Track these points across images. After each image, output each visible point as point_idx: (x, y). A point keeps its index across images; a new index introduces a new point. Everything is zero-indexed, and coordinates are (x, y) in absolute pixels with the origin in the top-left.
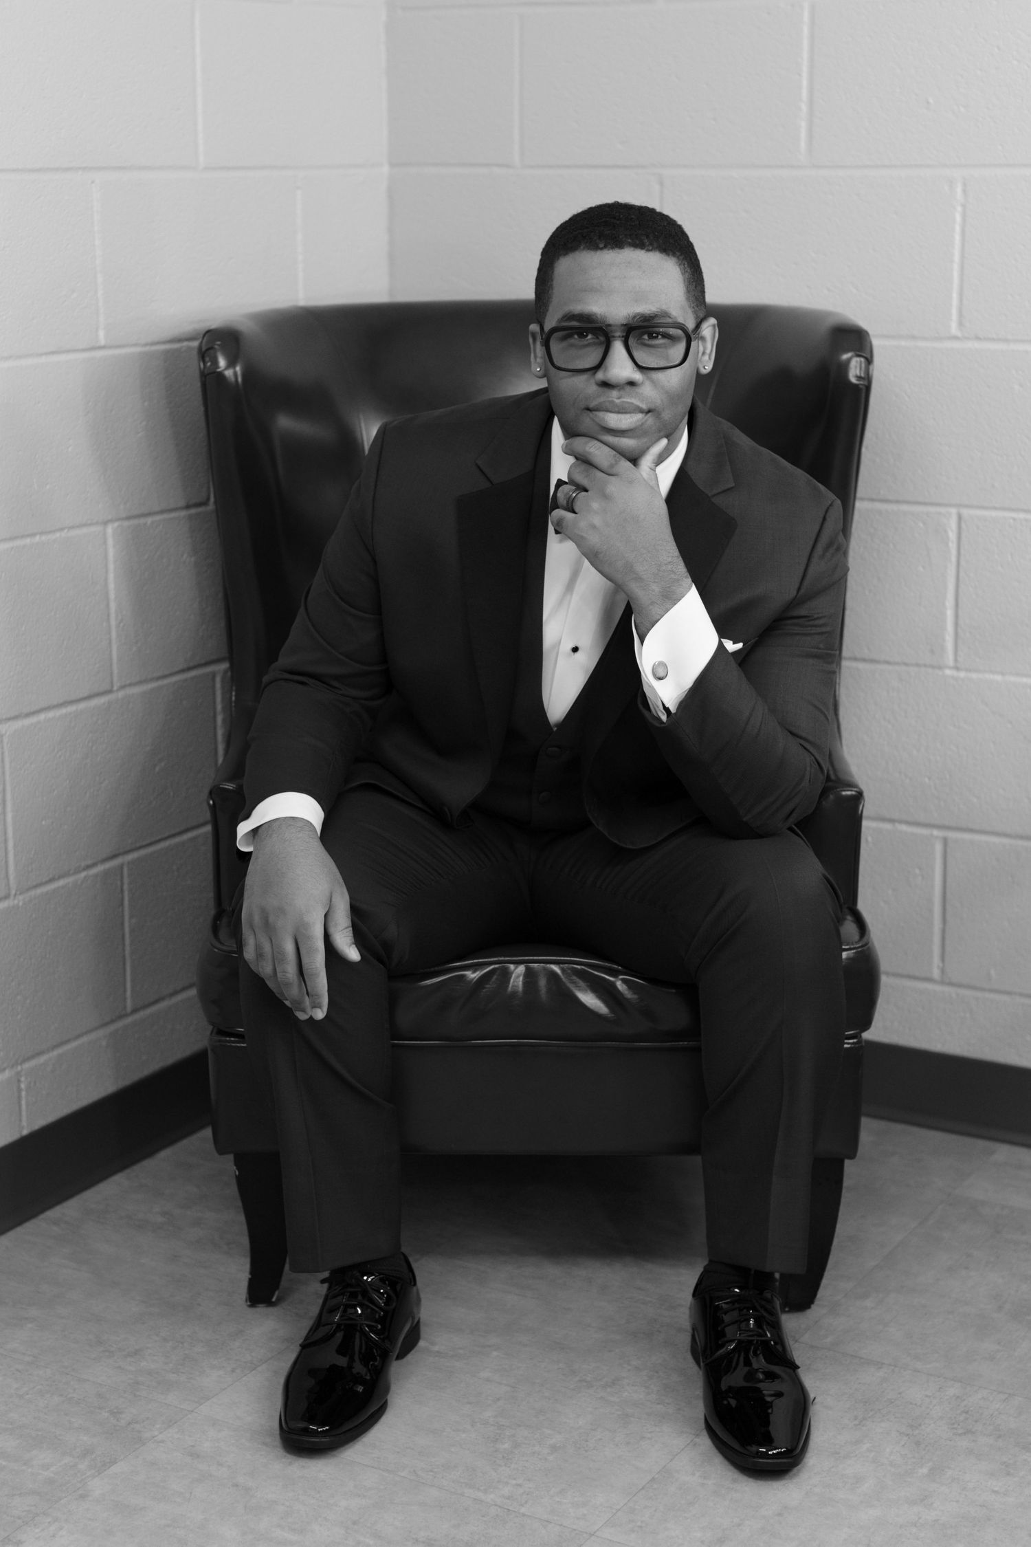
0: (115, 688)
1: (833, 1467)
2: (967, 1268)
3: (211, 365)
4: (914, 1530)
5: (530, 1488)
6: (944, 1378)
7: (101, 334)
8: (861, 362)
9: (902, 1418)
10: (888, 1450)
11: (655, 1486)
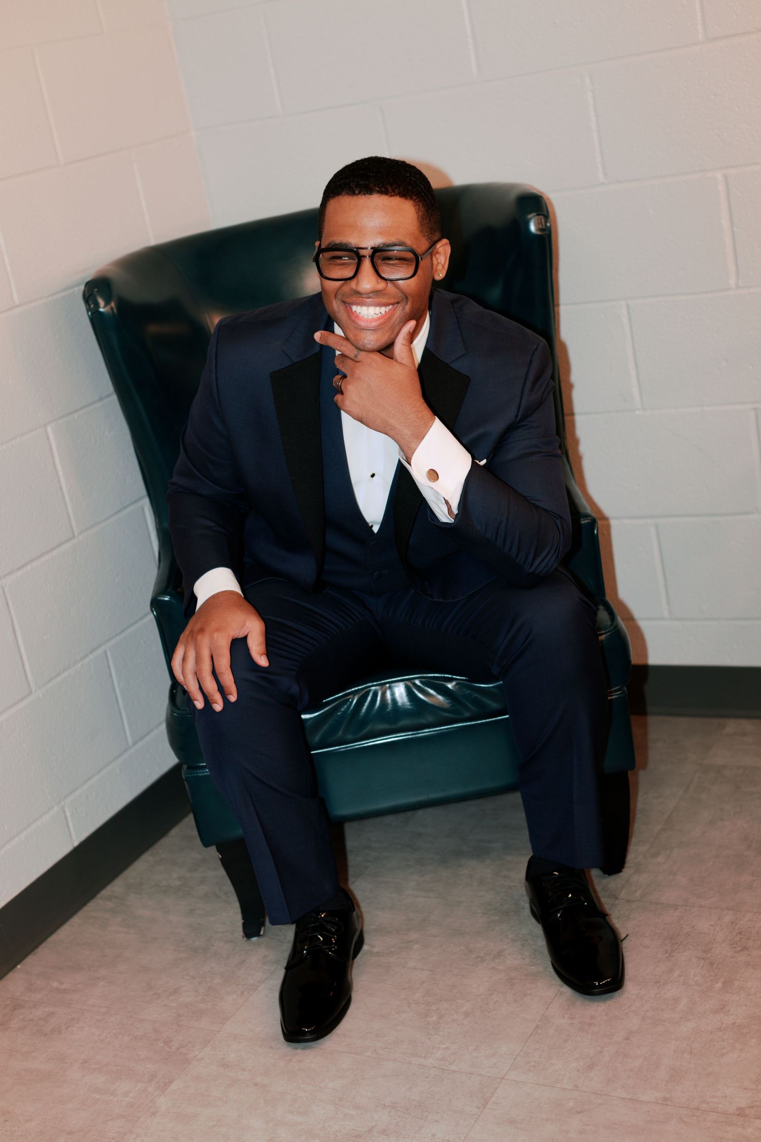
0: (76, 534)
1: (657, 994)
2: (721, 820)
3: (94, 307)
4: (720, 1034)
5: (455, 1049)
6: (721, 909)
7: (15, 296)
8: (541, 219)
9: (698, 945)
10: (692, 973)
11: (540, 1031)
